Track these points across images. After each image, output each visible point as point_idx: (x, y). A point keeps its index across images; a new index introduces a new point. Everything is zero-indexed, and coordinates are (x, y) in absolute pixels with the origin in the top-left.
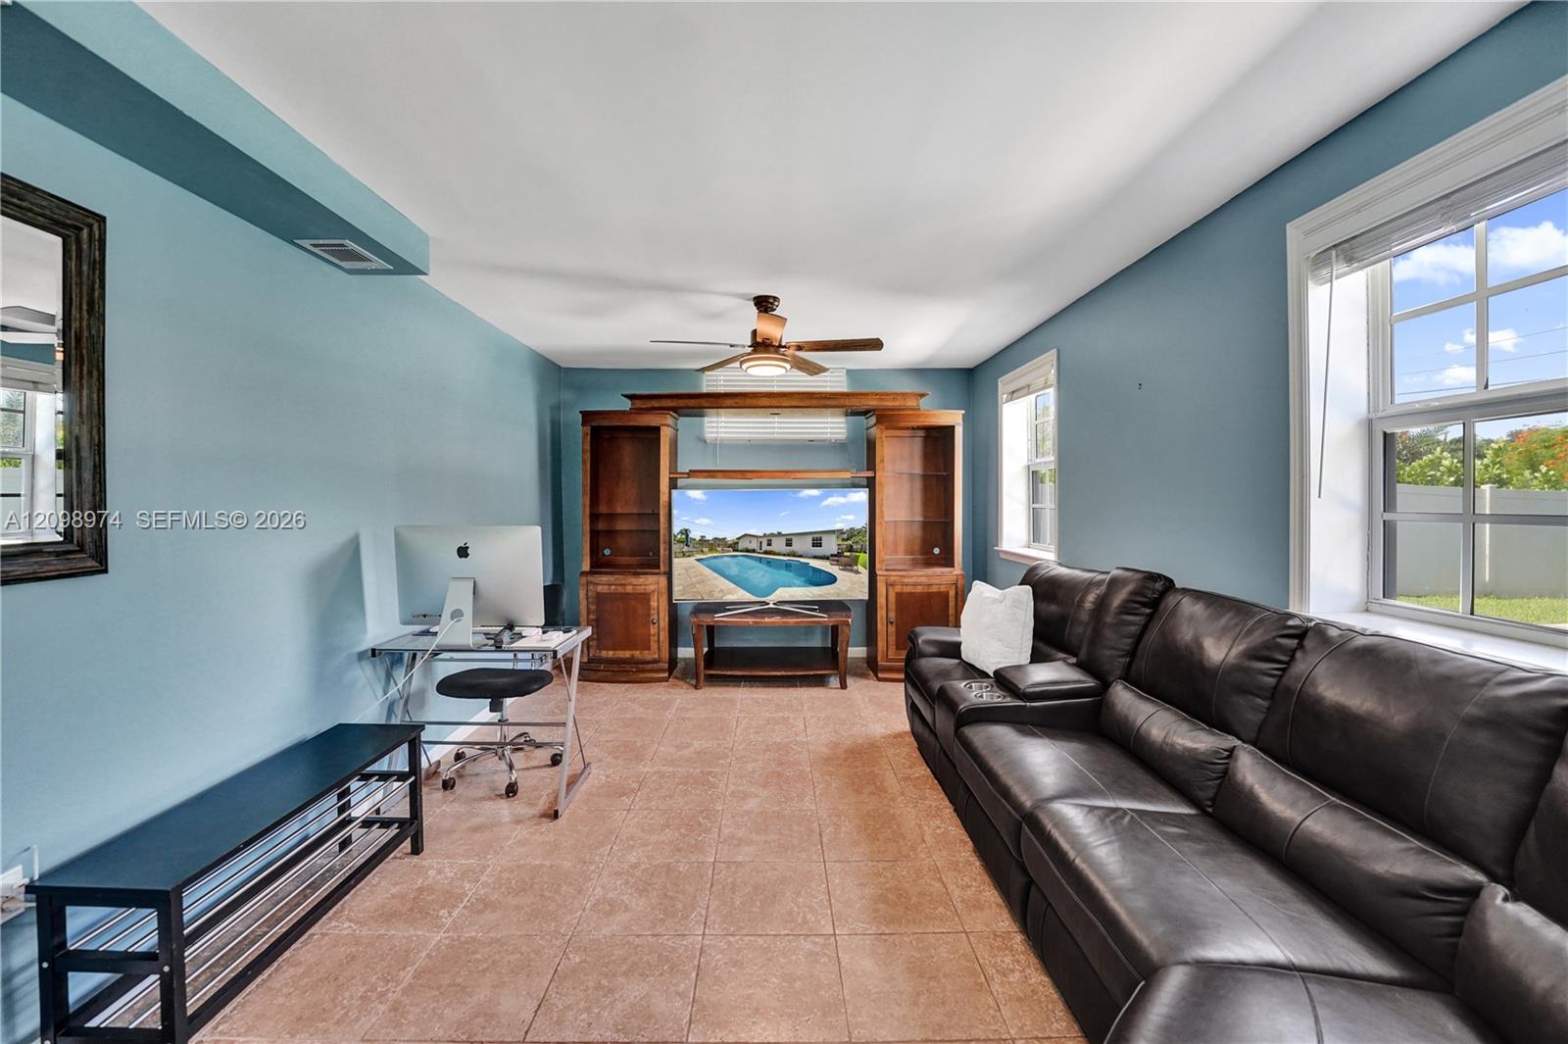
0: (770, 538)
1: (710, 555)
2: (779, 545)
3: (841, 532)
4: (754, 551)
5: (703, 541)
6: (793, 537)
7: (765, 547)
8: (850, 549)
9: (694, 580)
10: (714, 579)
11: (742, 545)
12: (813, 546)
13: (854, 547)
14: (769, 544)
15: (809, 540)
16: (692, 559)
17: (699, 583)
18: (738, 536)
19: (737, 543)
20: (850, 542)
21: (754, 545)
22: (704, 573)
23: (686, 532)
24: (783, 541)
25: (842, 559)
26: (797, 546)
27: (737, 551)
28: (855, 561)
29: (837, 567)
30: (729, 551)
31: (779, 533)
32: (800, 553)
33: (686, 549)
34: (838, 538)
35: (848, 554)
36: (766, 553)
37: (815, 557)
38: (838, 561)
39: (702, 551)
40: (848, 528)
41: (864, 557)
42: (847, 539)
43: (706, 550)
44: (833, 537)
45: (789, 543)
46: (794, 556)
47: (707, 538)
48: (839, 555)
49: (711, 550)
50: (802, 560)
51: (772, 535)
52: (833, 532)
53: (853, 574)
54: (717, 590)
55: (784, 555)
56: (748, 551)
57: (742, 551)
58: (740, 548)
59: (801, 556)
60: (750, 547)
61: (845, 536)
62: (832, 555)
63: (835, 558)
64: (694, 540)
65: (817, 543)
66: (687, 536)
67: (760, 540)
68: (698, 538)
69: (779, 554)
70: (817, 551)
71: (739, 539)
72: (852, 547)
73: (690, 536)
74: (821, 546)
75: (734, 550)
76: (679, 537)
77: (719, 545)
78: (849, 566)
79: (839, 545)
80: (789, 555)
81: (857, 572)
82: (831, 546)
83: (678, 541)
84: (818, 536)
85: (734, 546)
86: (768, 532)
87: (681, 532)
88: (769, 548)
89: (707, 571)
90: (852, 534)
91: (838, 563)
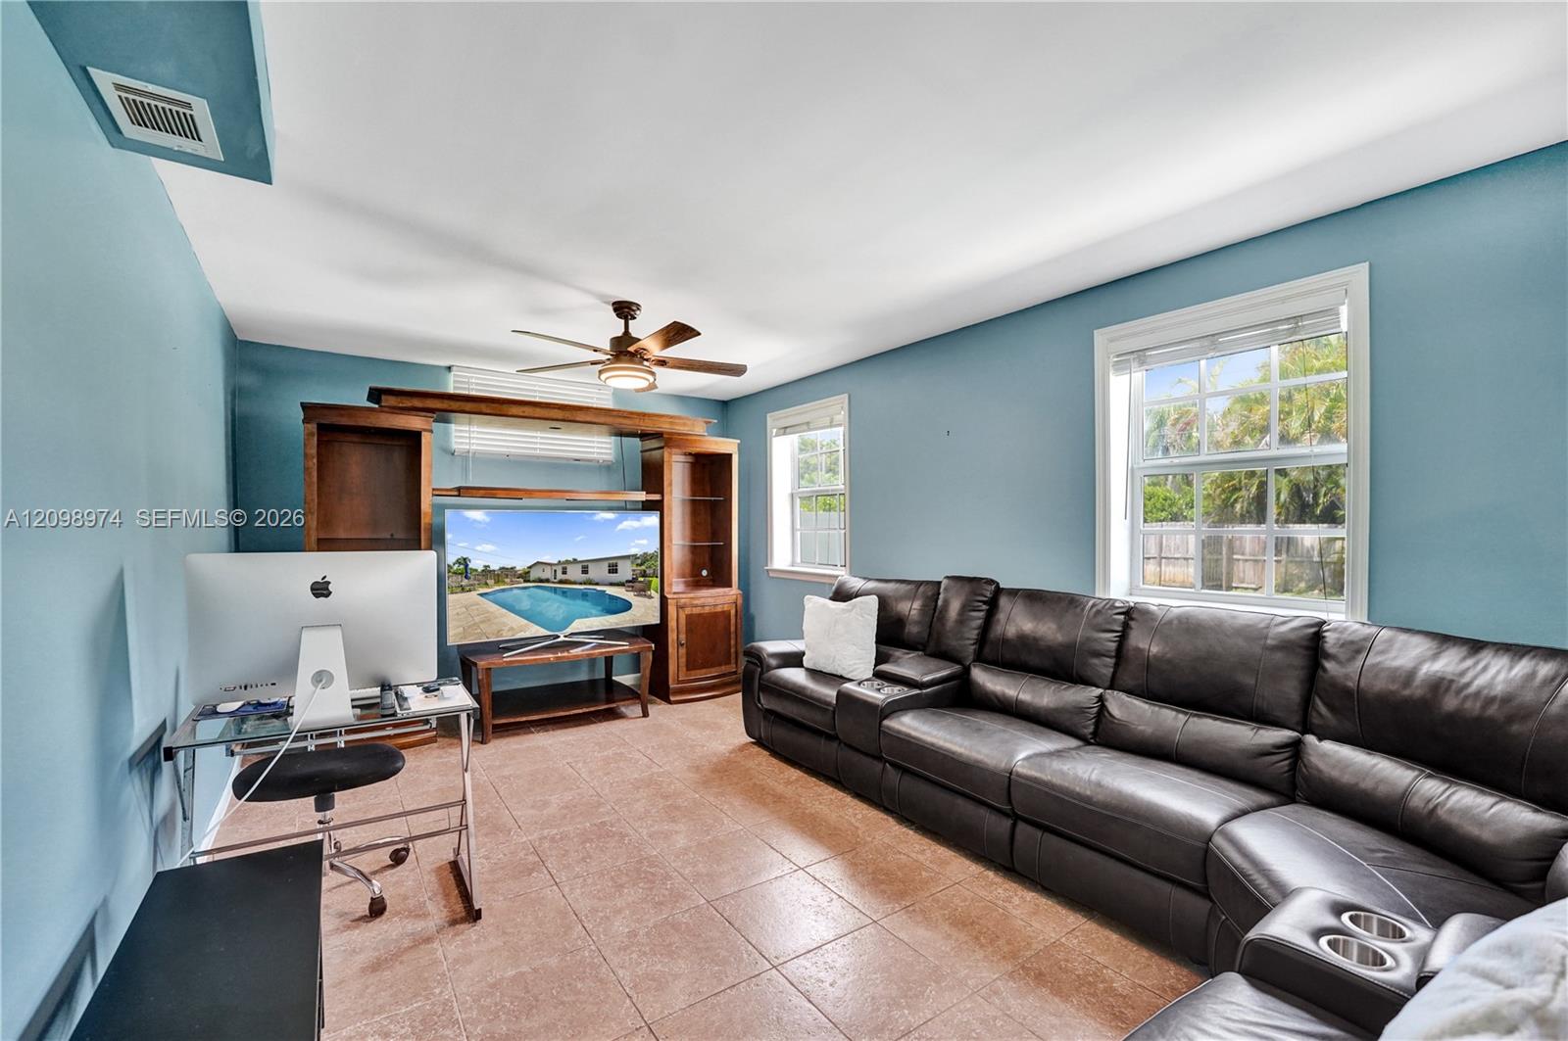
0: (564, 566)
1: (497, 588)
2: (574, 573)
3: (635, 557)
4: (547, 581)
5: (487, 572)
6: (590, 564)
7: (560, 576)
8: (644, 574)
9: (477, 619)
10: (502, 616)
11: (534, 575)
12: (609, 572)
13: (648, 572)
14: (564, 573)
15: (605, 566)
16: (474, 593)
17: (482, 622)
18: (530, 565)
19: (529, 572)
20: (643, 567)
21: (548, 574)
22: (491, 610)
23: (464, 561)
24: (579, 568)
25: (637, 585)
26: (593, 574)
27: (529, 581)
28: (648, 586)
29: (632, 593)
30: (519, 583)
31: (575, 560)
32: (596, 581)
33: (465, 582)
34: (632, 563)
35: (642, 579)
36: (561, 582)
37: (612, 584)
38: (633, 587)
39: (486, 584)
40: (641, 553)
41: (656, 582)
42: (641, 565)
43: (491, 582)
44: (628, 563)
45: (585, 571)
46: (590, 584)
47: (492, 568)
48: (634, 580)
49: (497, 582)
50: (599, 588)
51: (567, 562)
52: (627, 557)
53: (646, 599)
54: (507, 628)
55: (581, 584)
56: (541, 581)
57: (534, 581)
58: (531, 579)
59: (597, 584)
60: (544, 576)
61: (639, 561)
62: (628, 581)
63: (630, 584)
64: (476, 570)
65: (613, 569)
66: (467, 566)
67: (554, 568)
68: (480, 569)
69: (575, 583)
70: (614, 577)
71: (530, 567)
72: (645, 571)
73: (470, 566)
74: (616, 572)
75: (525, 581)
76: (455, 567)
77: (507, 576)
78: (643, 591)
79: (634, 570)
80: (585, 584)
81: (650, 597)
82: (626, 571)
83: (455, 573)
84: (614, 562)
85: (525, 576)
86: (563, 559)
87: (458, 562)
88: (564, 577)
89: (494, 608)
90: (645, 559)
91: (633, 589)
